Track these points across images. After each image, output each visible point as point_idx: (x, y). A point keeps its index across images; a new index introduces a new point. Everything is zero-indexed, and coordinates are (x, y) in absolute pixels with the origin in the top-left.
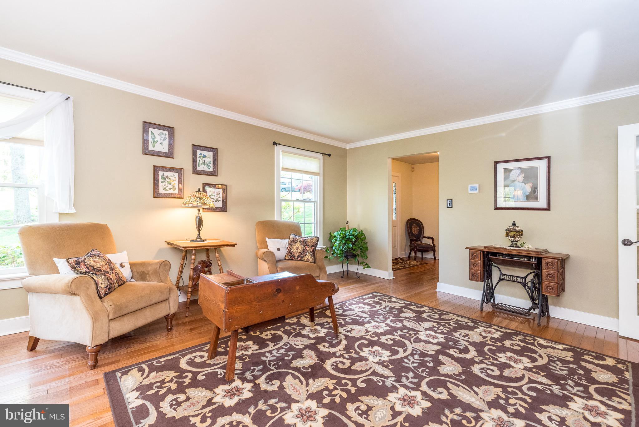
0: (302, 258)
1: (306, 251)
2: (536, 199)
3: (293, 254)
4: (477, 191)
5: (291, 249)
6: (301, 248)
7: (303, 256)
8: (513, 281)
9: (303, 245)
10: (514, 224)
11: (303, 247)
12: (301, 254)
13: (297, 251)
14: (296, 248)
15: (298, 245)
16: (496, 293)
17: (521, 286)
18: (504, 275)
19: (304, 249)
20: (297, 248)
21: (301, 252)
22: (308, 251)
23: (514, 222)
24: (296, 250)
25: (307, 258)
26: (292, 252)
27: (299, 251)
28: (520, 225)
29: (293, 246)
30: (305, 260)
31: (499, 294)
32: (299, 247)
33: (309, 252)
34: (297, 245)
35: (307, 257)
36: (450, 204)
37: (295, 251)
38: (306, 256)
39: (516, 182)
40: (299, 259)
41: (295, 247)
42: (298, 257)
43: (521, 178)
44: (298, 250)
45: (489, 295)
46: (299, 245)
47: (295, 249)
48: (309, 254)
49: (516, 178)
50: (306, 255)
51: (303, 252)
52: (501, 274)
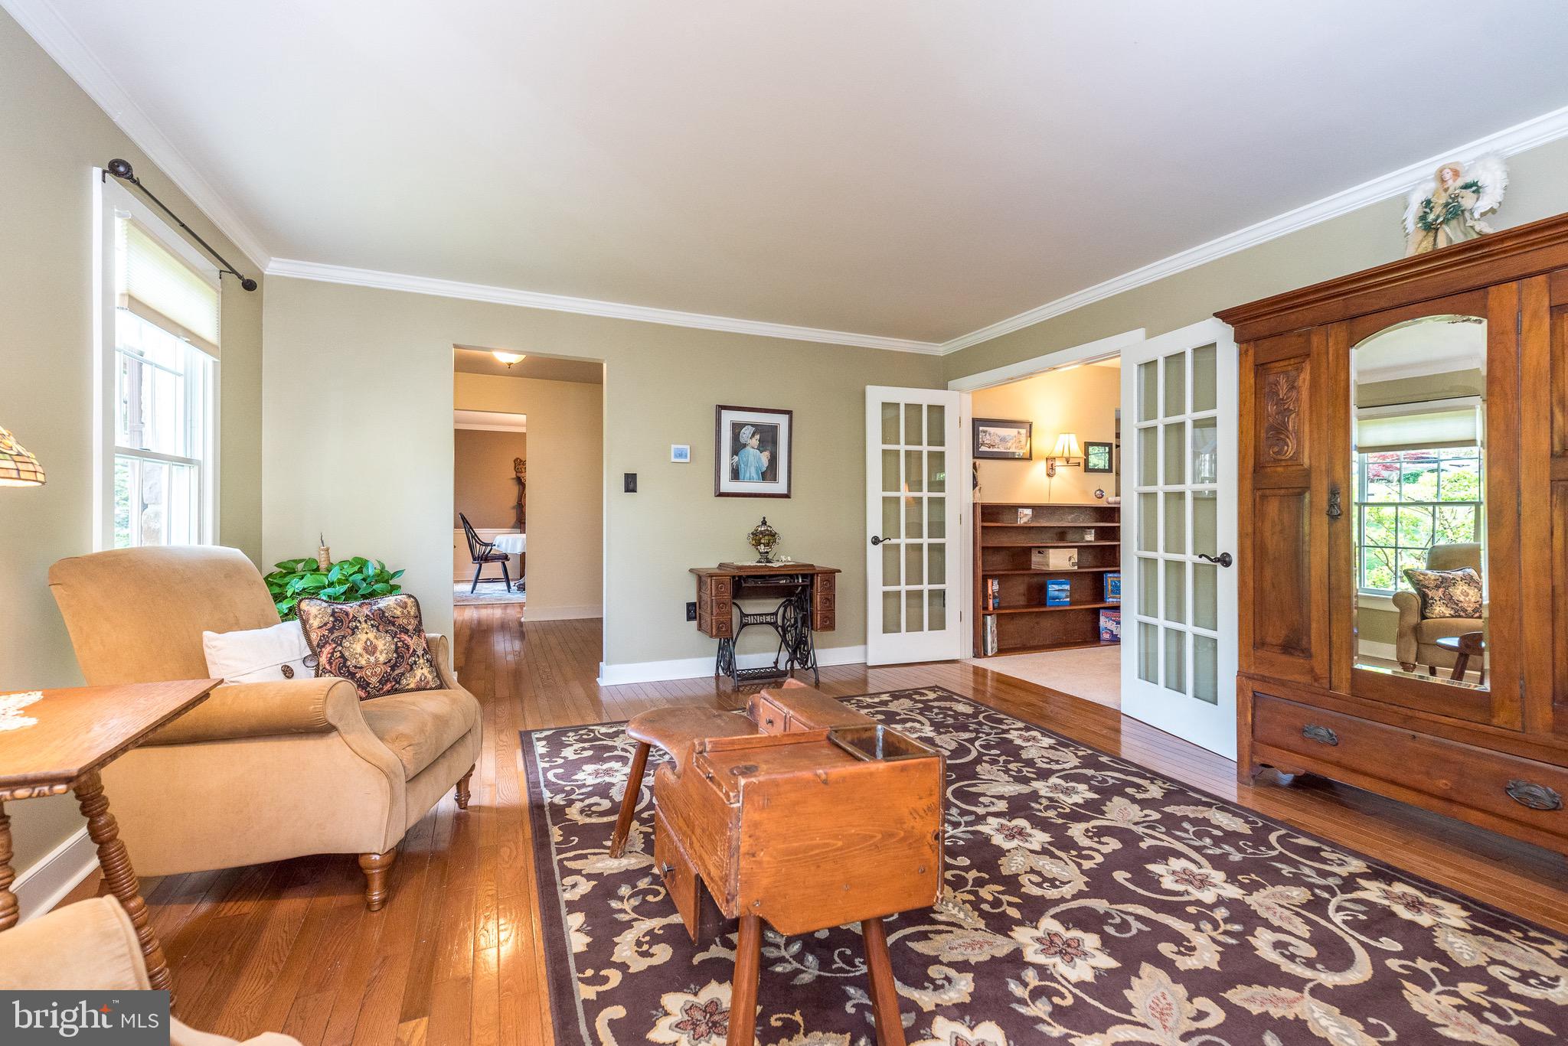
0: (399, 683)
1: (408, 649)
2: (774, 479)
3: (358, 675)
4: (688, 460)
5: (342, 656)
6: (384, 645)
7: (403, 674)
8: (762, 623)
9: (387, 632)
10: (764, 523)
11: (389, 638)
12: (393, 668)
13: (372, 659)
14: (365, 649)
15: (366, 634)
16: (740, 653)
17: (771, 629)
18: (747, 615)
19: (397, 648)
20: (370, 649)
21: (390, 661)
22: (414, 651)
23: (764, 518)
24: (366, 656)
25: (418, 678)
26: (352, 669)
27: (382, 658)
28: (775, 525)
29: (346, 644)
30: (412, 686)
31: (746, 653)
32: (375, 641)
33: (420, 652)
34: (363, 637)
35: (418, 673)
36: (630, 483)
37: (363, 662)
38: (412, 669)
39: (748, 448)
40: (388, 687)
41: (358, 648)
42: (383, 681)
43: (755, 442)
44: (378, 654)
45: (726, 661)
46: (371, 636)
47: (361, 655)
48: (421, 661)
49: (749, 441)
50: (411, 666)
51: (400, 656)
52: (743, 615)
